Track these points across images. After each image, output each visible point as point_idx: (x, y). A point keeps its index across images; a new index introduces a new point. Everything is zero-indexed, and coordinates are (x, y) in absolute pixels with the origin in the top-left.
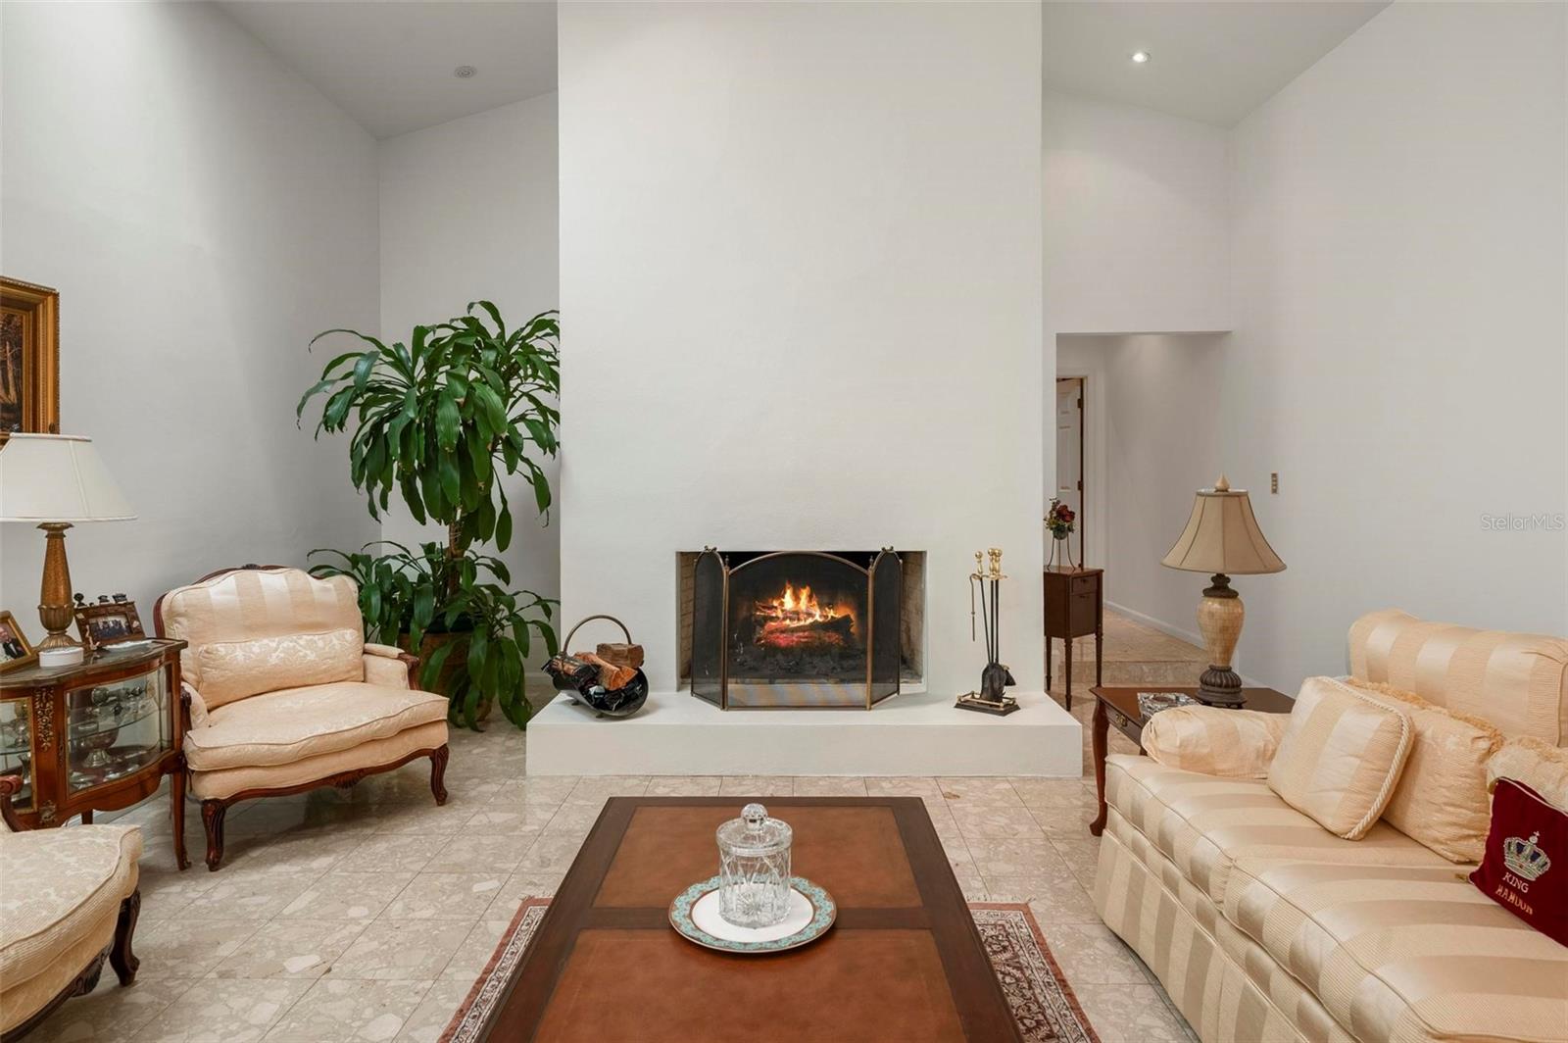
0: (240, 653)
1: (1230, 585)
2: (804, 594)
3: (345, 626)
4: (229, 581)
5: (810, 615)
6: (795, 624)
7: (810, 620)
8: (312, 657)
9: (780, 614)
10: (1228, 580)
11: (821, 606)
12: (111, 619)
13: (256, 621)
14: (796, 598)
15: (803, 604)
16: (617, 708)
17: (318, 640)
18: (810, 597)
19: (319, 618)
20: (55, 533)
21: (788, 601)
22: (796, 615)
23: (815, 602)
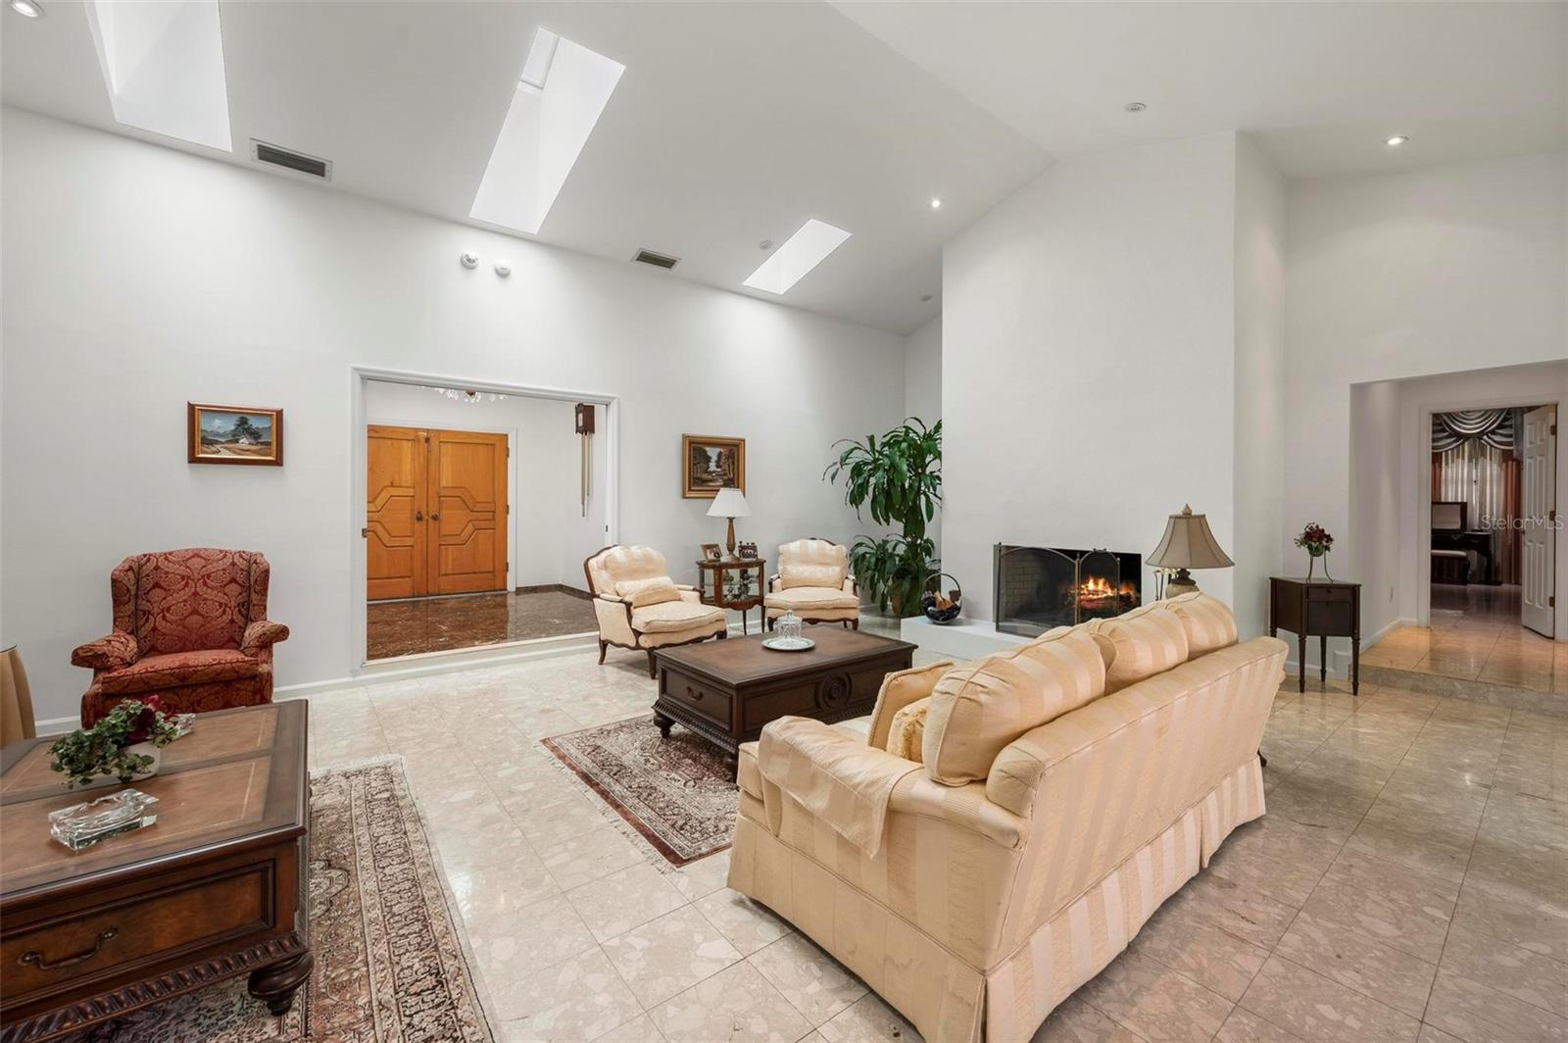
0: (795, 570)
1: (1190, 577)
2: (1101, 582)
3: (837, 565)
4: (798, 543)
5: (1106, 593)
6: (1095, 597)
7: (1105, 595)
8: (820, 575)
9: (1086, 592)
10: (1189, 573)
11: (1112, 588)
12: (749, 551)
13: (805, 559)
14: (1096, 584)
15: (1100, 587)
16: (943, 620)
17: (824, 569)
18: (1105, 584)
19: (828, 561)
20: (731, 520)
21: (1091, 585)
22: (1096, 592)
23: (1107, 586)
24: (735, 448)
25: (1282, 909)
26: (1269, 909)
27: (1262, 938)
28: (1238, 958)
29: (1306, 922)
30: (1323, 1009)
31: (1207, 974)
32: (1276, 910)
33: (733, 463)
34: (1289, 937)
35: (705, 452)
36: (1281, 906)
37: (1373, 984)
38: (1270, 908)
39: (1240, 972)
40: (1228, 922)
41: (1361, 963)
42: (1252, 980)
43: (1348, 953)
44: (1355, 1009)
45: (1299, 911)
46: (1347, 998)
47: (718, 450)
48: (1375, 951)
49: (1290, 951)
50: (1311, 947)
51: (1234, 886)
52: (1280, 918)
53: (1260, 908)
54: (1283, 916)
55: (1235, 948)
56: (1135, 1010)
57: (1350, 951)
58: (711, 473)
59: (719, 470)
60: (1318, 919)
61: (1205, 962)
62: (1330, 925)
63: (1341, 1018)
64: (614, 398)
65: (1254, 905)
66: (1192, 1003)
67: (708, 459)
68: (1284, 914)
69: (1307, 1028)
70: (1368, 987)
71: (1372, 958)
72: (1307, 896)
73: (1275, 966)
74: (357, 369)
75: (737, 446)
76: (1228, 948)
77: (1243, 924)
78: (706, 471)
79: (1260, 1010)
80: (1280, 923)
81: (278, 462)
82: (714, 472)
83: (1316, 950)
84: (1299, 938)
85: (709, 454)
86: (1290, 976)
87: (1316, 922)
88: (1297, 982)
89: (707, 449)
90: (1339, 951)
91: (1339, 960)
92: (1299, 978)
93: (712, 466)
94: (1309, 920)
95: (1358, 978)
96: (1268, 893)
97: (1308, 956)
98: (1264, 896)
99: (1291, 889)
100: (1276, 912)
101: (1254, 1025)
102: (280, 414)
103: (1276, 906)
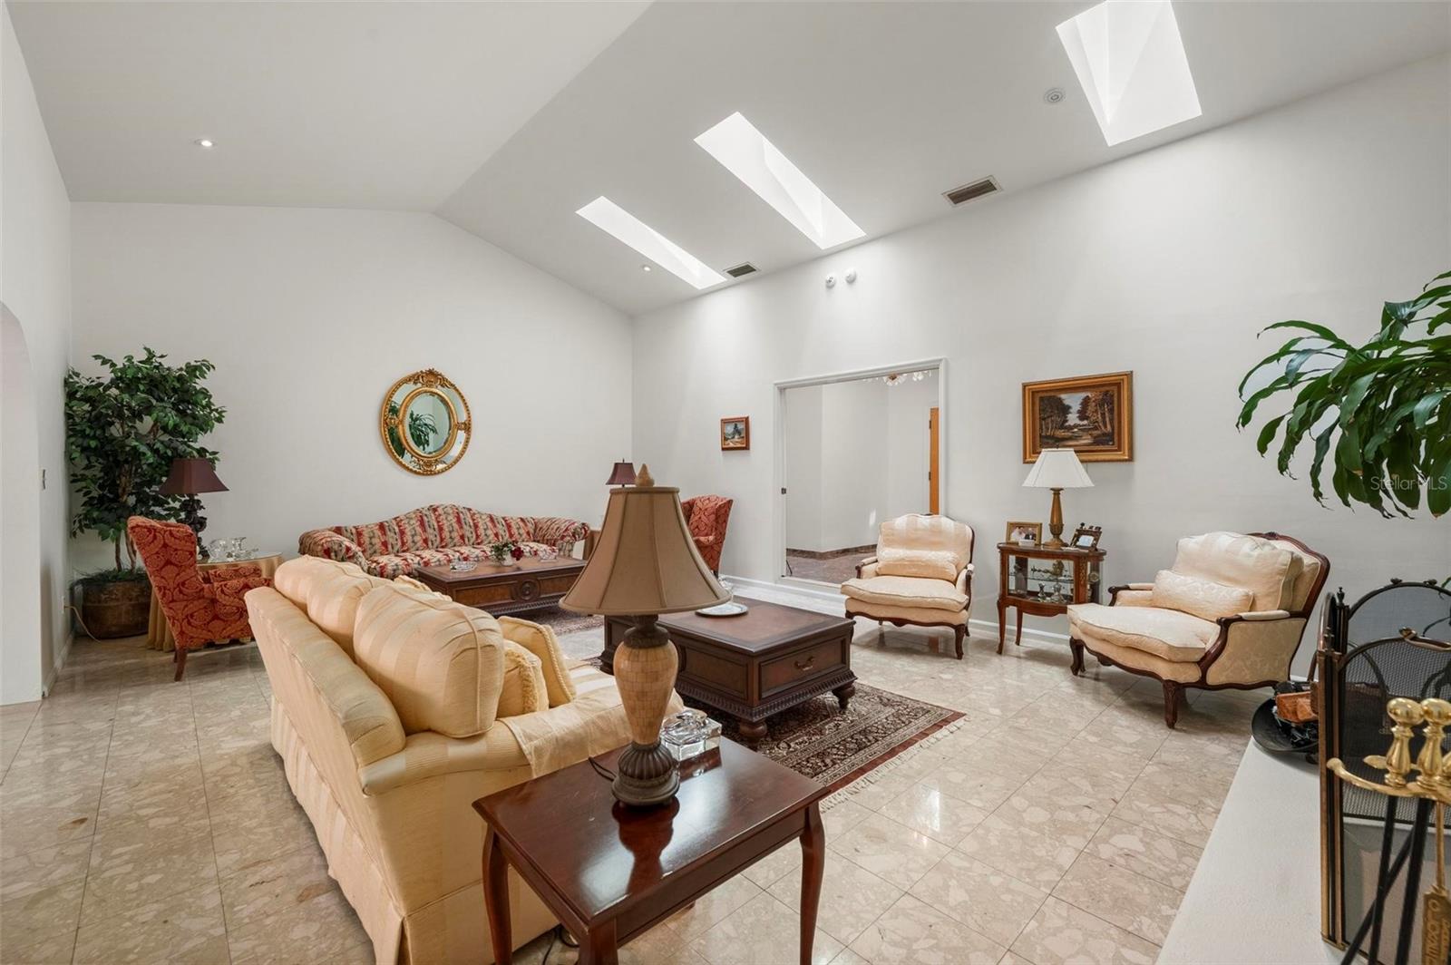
12: (1087, 538)
20: (1057, 491)
24: (1115, 388)
25: (243, 919)
26: (252, 908)
27: (235, 882)
28: (236, 857)
29: (213, 926)
30: (158, 877)
31: (244, 833)
32: (245, 913)
33: (1111, 411)
34: (216, 900)
35: (1060, 400)
36: (247, 920)
37: (128, 924)
38: (252, 910)
39: (228, 850)
40: (267, 871)
41: (144, 933)
42: (215, 853)
43: (159, 932)
44: (135, 895)
45: (226, 931)
46: (144, 897)
47: (1082, 395)
48: (135, 956)
49: (208, 891)
50: (193, 909)
51: (301, 899)
52: (235, 909)
53: (260, 903)
54: (236, 913)
55: (245, 860)
56: (258, 795)
57: (159, 935)
58: (1070, 428)
59: (1085, 422)
60: (204, 939)
61: (252, 837)
62: (189, 945)
63: (142, 882)
64: (941, 360)
65: (267, 899)
66: (236, 818)
67: (1065, 410)
68: (237, 916)
69: (161, 860)
70: (131, 919)
71: (136, 947)
72: (233, 955)
73: (209, 872)
74: (776, 384)
75: (1118, 385)
76: (249, 855)
77: (257, 878)
78: (1062, 426)
79: (196, 845)
80: (232, 906)
81: (747, 448)
82: (1076, 426)
83: (187, 910)
84: (207, 908)
85: (1067, 402)
86: (193, 877)
87: (204, 935)
88: (185, 877)
89: (1063, 396)
90: (168, 926)
91: (164, 919)
92: (186, 881)
93: (1073, 419)
94: (212, 932)
95: (141, 919)
96: (268, 921)
97: (191, 900)
98: (268, 916)
99: (253, 948)
100: (244, 911)
101: (194, 837)
102: (747, 419)
103: (250, 917)
